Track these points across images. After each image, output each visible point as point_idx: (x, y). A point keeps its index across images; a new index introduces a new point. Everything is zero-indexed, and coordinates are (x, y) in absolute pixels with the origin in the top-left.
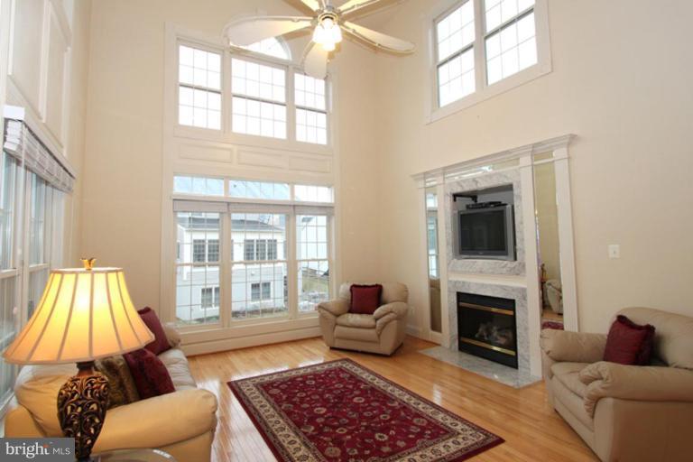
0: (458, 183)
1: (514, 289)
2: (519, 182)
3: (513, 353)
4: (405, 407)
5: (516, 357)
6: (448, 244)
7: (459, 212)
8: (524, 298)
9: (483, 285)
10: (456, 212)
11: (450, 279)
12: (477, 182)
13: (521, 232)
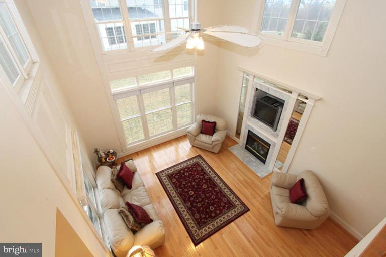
0: (260, 85)
1: (271, 141)
2: (288, 103)
3: (264, 159)
4: (221, 191)
5: (265, 161)
6: (249, 109)
7: (257, 99)
8: (275, 146)
9: (260, 133)
10: (256, 98)
11: (247, 123)
12: (269, 91)
13: (282, 123)
